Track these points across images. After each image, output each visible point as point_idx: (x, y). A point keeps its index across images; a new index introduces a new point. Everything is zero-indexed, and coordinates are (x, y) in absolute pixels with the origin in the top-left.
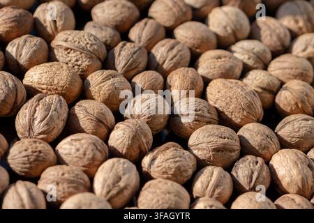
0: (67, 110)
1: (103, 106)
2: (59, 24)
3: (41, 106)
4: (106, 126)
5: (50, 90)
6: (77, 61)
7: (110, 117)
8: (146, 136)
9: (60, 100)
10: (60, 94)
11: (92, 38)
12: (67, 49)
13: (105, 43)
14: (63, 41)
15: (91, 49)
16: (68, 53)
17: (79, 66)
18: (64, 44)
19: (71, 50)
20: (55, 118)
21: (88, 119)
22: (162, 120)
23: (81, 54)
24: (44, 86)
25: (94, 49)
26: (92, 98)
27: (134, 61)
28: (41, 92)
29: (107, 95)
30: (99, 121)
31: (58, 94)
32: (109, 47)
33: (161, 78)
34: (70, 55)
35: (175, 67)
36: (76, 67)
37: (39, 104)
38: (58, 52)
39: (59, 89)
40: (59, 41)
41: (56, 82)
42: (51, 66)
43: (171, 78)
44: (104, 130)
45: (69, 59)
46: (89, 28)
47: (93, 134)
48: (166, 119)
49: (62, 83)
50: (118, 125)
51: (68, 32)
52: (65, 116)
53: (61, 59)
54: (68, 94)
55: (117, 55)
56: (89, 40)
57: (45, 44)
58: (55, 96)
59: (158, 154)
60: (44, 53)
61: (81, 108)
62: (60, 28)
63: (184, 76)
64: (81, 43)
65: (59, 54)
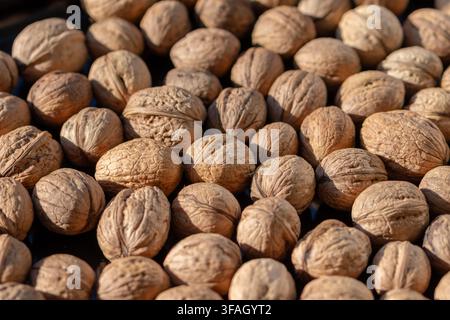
0: (168, 205)
1: (219, 188)
2: (128, 82)
3: (129, 207)
4: (229, 216)
5: (137, 181)
6: (166, 130)
7: (232, 202)
8: (289, 219)
9: (155, 193)
10: (152, 184)
11: (180, 94)
12: (148, 117)
13: (200, 96)
14: (140, 105)
15: (183, 110)
16: (151, 122)
17: (170, 137)
18: (142, 110)
19: (155, 116)
20: (153, 220)
21: (202, 212)
22: (307, 191)
23: (170, 119)
24: (128, 178)
25: (187, 109)
26: (200, 180)
27: (248, 114)
28: (124, 187)
29: (221, 171)
30: (218, 211)
31: (149, 184)
32: (208, 101)
33: (292, 131)
34: (154, 125)
35: (308, 110)
36: (166, 140)
37: (126, 206)
38: (136, 123)
39: (149, 177)
40: (133, 107)
41: (143, 167)
42: (131, 147)
43: (306, 127)
44: (227, 223)
45: (153, 130)
46: (173, 80)
47: (214, 231)
48: (313, 188)
49: (151, 168)
50: (246, 211)
51: (144, 92)
52: (166, 214)
53: (142, 133)
54: (164, 181)
55: (221, 110)
56: (177, 96)
57: (115, 116)
58: (147, 189)
59: (312, 241)
60: (116, 130)
61: (187, 198)
62: (131, 88)
63: (324, 120)
64: (166, 103)
65: (138, 126)
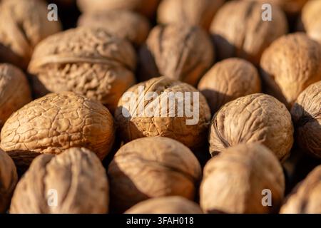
0: (103, 170)
1: (168, 141)
2: (32, 31)
4: (187, 175)
5: (57, 145)
6: (88, 81)
7: (189, 158)
9: (84, 155)
10: (79, 146)
11: (101, 34)
12: (62, 66)
14: (50, 54)
15: (107, 53)
16: (68, 72)
17: (95, 89)
18: (56, 59)
19: (71, 64)
21: (150, 171)
22: (285, 135)
23: (91, 65)
24: (45, 141)
25: (113, 52)
26: (140, 135)
27: (192, 53)
29: (168, 122)
30: (171, 170)
31: (74, 146)
34: (72, 75)
36: (90, 94)
38: (48, 77)
39: (73, 136)
40: (43, 56)
41: (64, 125)
42: (45, 101)
43: (270, 61)
44: (186, 184)
45: (71, 83)
47: (168, 195)
48: (292, 132)
49: (75, 124)
50: (209, 166)
51: (55, 38)
52: (103, 181)
53: (57, 88)
54: (93, 141)
56: (98, 38)
58: (72, 151)
61: (129, 157)
62: (35, 38)
63: (292, 48)
64: (85, 48)
65: (49, 80)
